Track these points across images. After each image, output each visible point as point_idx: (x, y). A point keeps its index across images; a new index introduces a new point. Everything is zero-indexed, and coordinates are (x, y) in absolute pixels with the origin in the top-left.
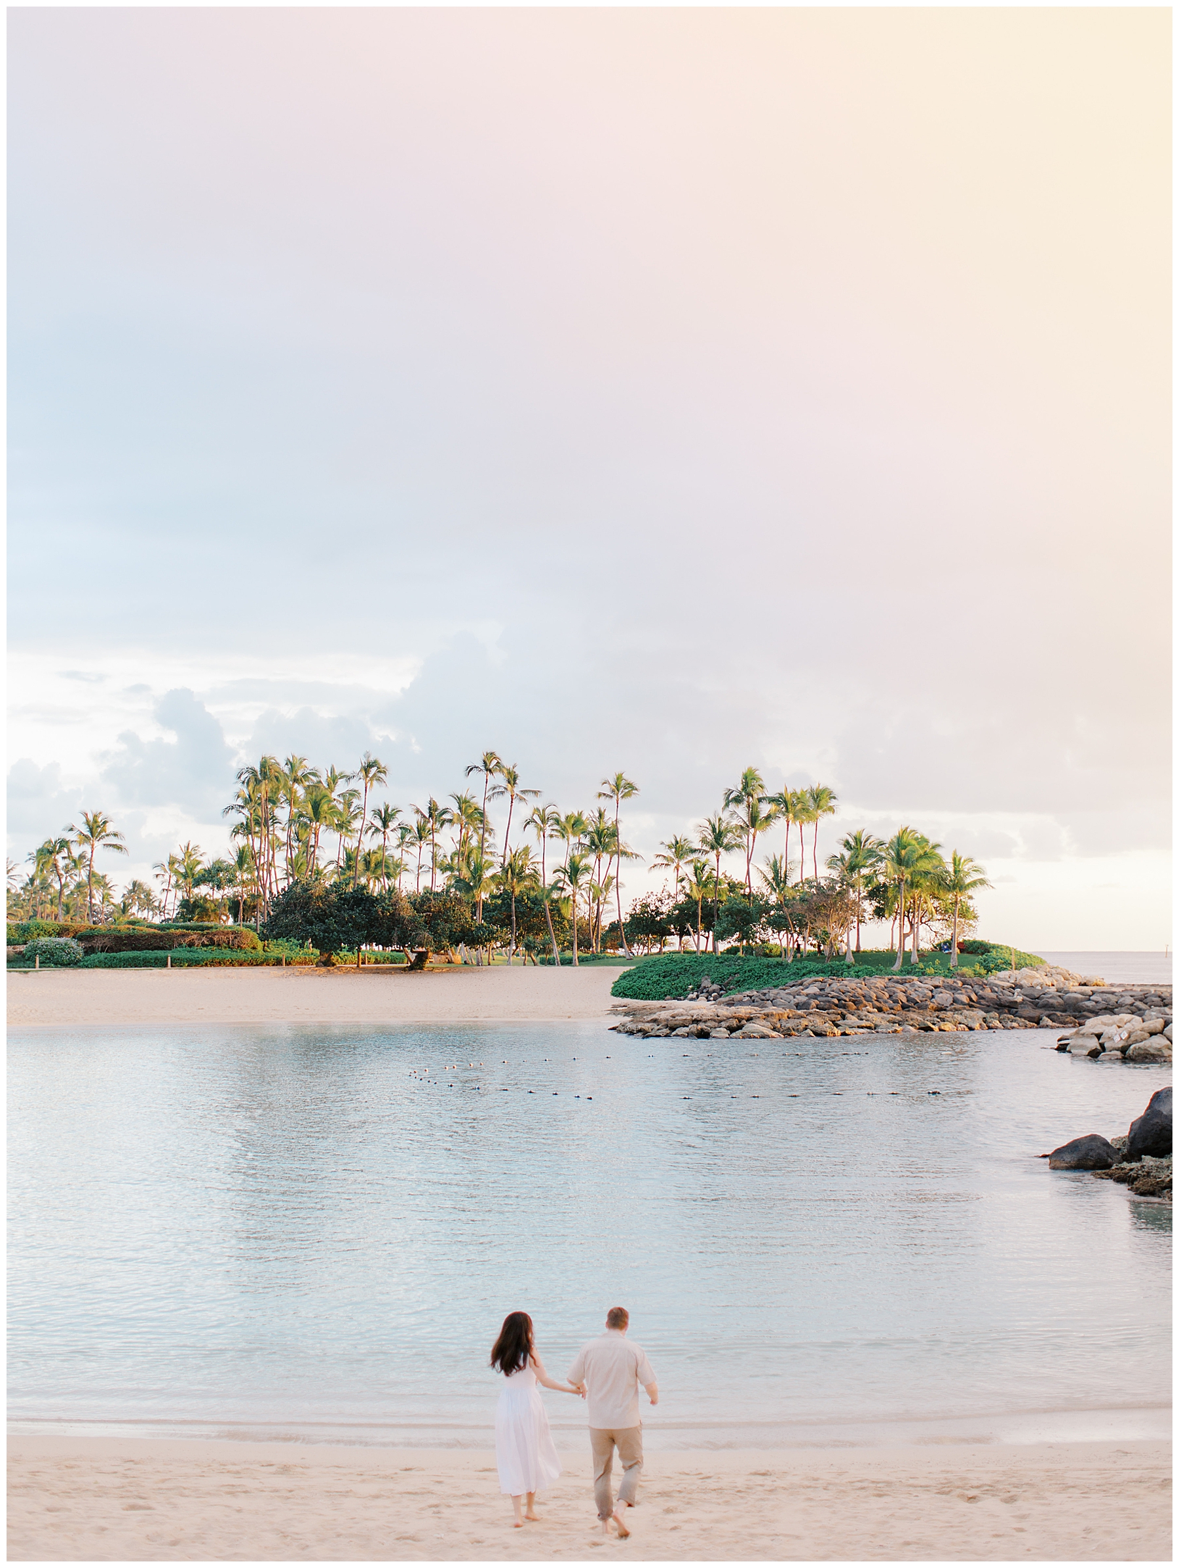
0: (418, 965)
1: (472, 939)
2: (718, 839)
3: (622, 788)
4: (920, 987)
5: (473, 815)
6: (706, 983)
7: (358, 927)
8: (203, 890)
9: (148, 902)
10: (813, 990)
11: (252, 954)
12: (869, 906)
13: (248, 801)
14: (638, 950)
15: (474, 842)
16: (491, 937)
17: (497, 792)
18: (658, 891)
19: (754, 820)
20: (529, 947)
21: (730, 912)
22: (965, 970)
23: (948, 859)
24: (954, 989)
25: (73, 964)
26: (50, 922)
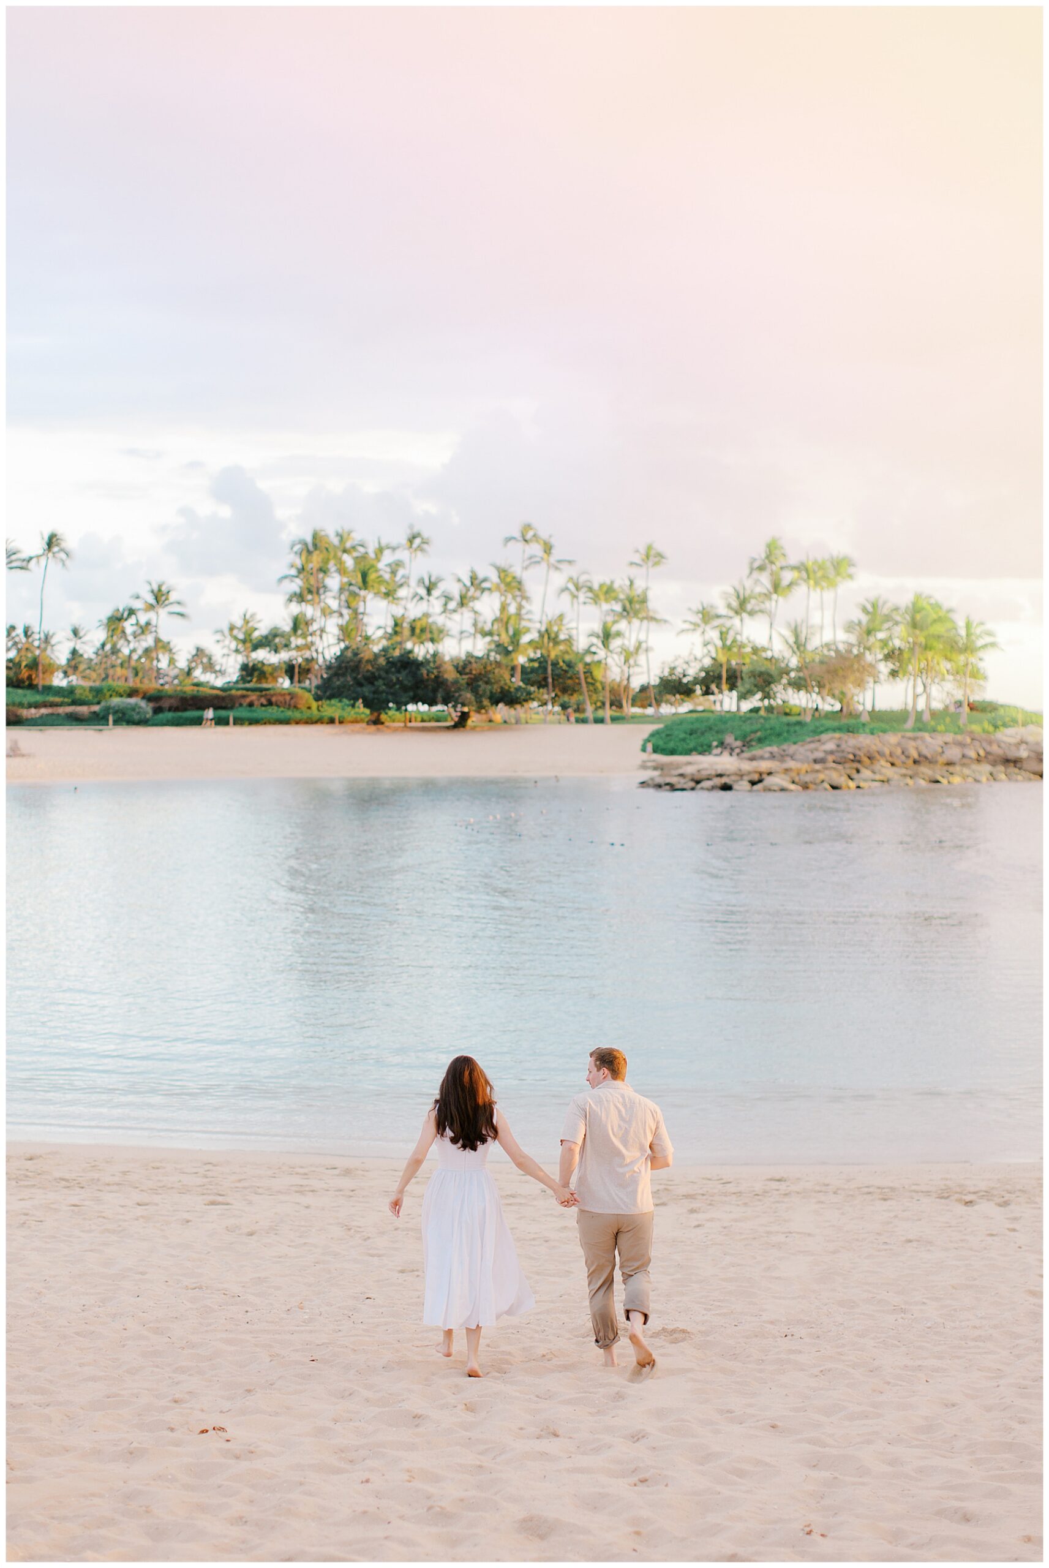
0: (461, 722)
1: (510, 698)
2: (742, 605)
3: (652, 557)
4: (931, 743)
5: (511, 584)
6: (729, 739)
7: (405, 689)
8: (262, 655)
9: (210, 667)
10: (830, 746)
11: (307, 714)
12: (884, 668)
13: (301, 570)
14: (666, 709)
15: (512, 609)
16: (529, 697)
17: (533, 561)
18: (685, 654)
19: (776, 587)
20: (564, 707)
21: (753, 674)
22: (976, 728)
23: (961, 624)
24: (962, 745)
25: (143, 722)
26: (120, 685)
